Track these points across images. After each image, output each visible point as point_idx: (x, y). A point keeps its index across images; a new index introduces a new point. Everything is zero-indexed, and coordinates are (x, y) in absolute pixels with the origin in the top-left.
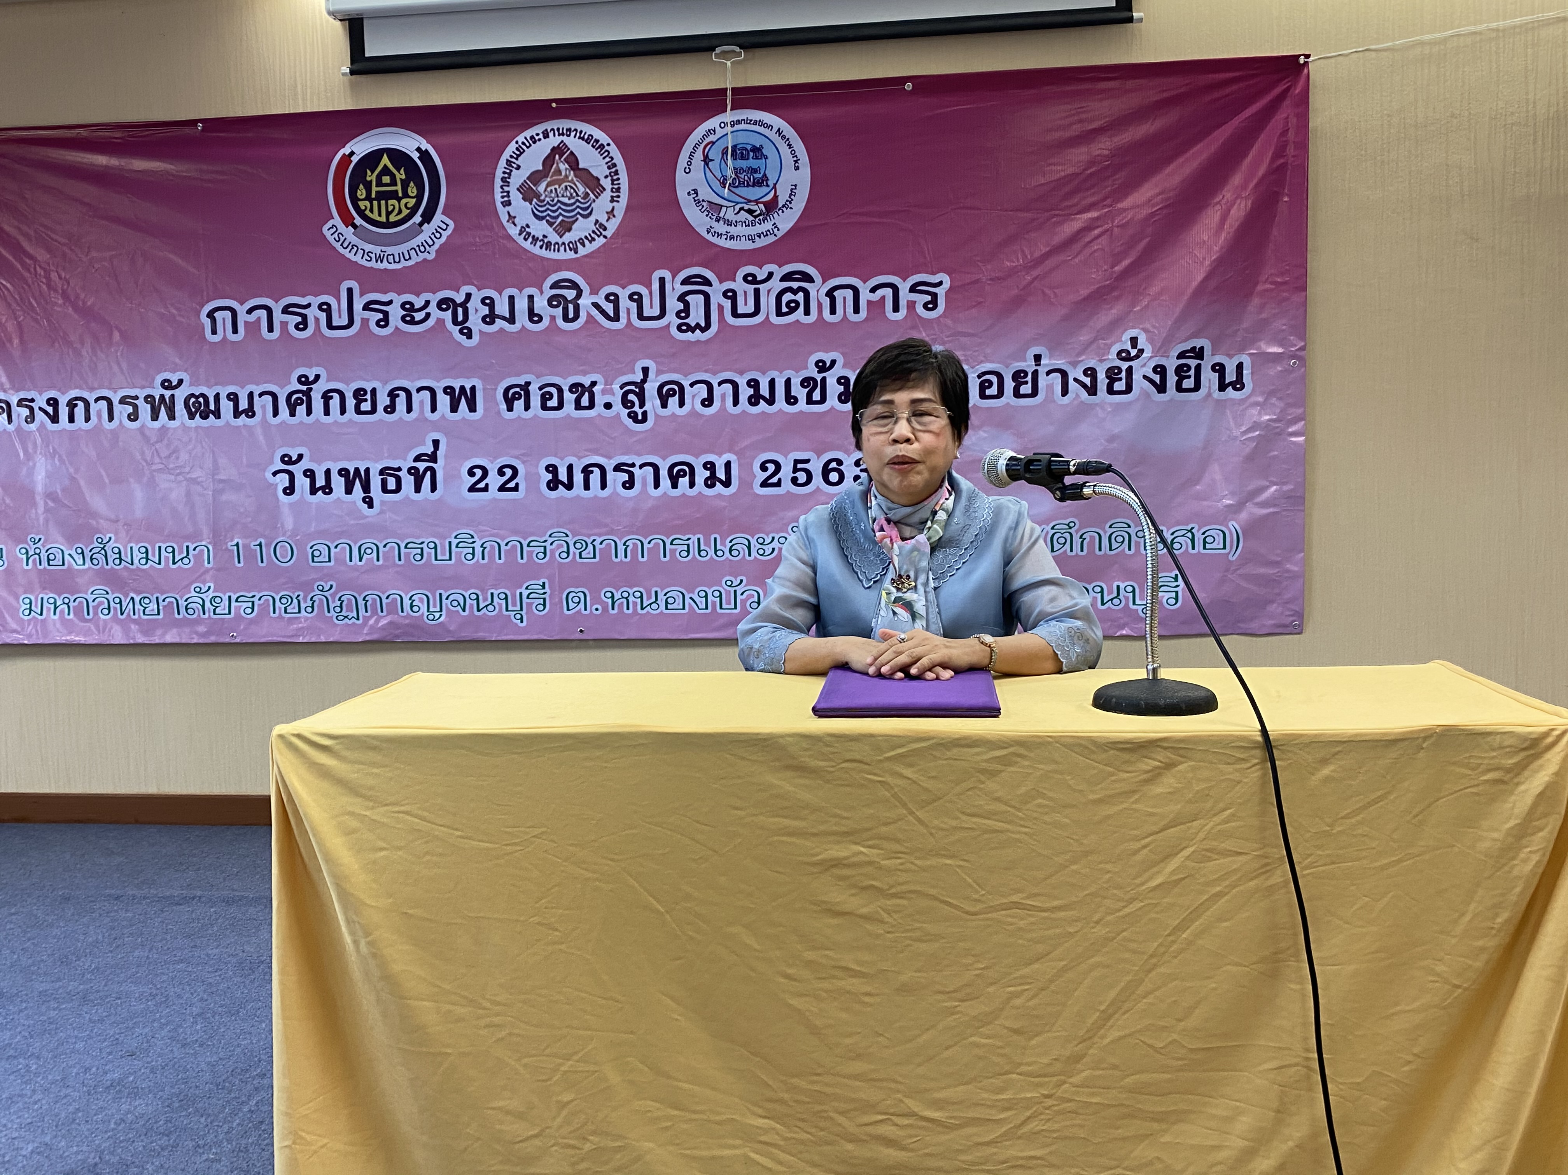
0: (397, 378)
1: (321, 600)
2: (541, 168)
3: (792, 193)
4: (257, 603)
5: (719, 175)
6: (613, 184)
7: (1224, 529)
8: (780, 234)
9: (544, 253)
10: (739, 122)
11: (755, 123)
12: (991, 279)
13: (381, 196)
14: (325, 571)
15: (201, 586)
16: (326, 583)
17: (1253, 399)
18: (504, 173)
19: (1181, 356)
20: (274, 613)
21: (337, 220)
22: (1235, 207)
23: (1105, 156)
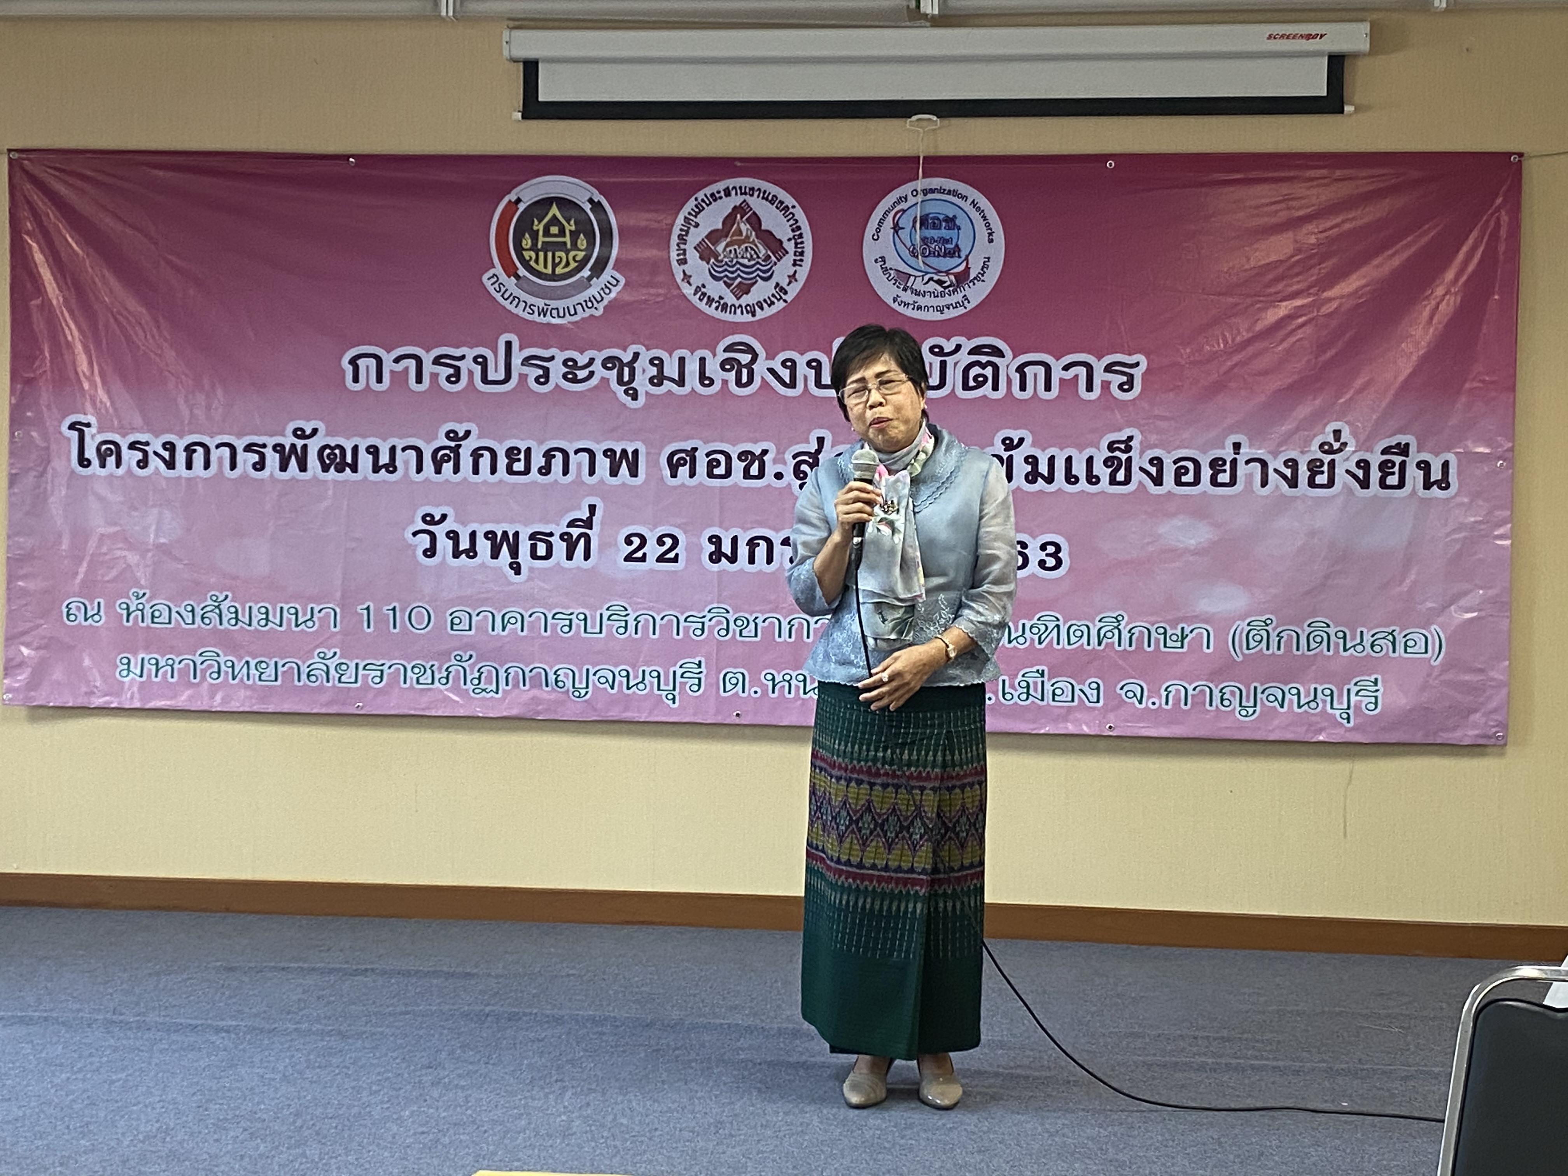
0: (552, 438)
1: (458, 672)
2: (720, 226)
3: (985, 266)
4: (386, 671)
5: (909, 244)
6: (796, 247)
7: (1424, 632)
8: (970, 307)
9: (720, 315)
10: (932, 191)
11: (949, 193)
12: (1190, 363)
13: (546, 247)
14: (465, 640)
15: (325, 650)
16: (465, 652)
17: (1459, 500)
18: (681, 230)
19: (1384, 452)
20: (405, 682)
21: (499, 270)
22: (1444, 302)
23: (1313, 245)
